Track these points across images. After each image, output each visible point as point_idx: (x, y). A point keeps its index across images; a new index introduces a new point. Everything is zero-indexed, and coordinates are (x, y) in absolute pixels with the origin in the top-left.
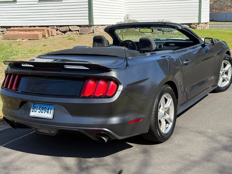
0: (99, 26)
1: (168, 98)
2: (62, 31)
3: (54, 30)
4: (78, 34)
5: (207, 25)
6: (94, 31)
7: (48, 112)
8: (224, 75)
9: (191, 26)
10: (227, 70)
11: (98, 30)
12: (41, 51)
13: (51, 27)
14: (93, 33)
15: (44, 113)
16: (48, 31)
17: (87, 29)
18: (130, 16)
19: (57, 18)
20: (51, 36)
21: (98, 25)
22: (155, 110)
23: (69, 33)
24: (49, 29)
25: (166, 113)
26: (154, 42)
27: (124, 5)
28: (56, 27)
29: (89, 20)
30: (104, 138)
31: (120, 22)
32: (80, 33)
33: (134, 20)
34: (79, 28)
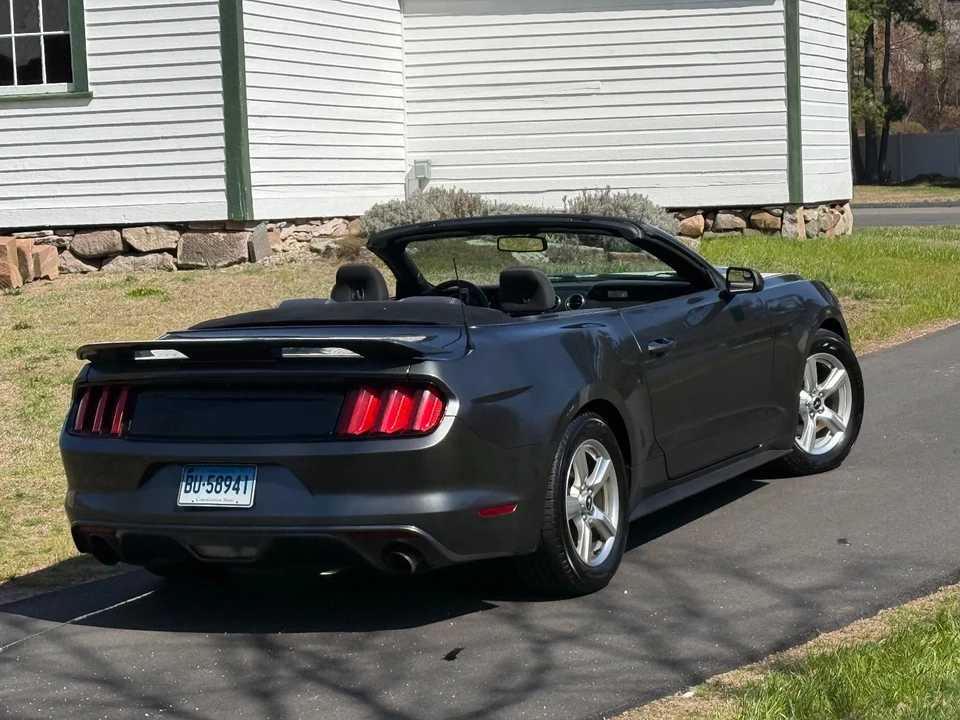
0: (279, 224)
1: (598, 457)
2: (87, 251)
3: (47, 252)
4: (171, 270)
5: (842, 212)
6: (257, 253)
7: (237, 490)
8: (823, 410)
9: (753, 217)
10: (834, 390)
11: (276, 246)
12: (20, 349)
13: (27, 234)
14: (250, 260)
15: (226, 492)
16: (21, 254)
17: (217, 243)
18: (435, 171)
19: (60, 190)
20: (35, 279)
21: (272, 221)
22: (555, 485)
23: (121, 263)
24: (25, 245)
25: (593, 505)
26: (552, 285)
27: (400, 117)
28: (51, 232)
29: (228, 198)
30: (407, 557)
31: (386, 201)
32: (180, 262)
33: (456, 191)
34: (174, 235)
